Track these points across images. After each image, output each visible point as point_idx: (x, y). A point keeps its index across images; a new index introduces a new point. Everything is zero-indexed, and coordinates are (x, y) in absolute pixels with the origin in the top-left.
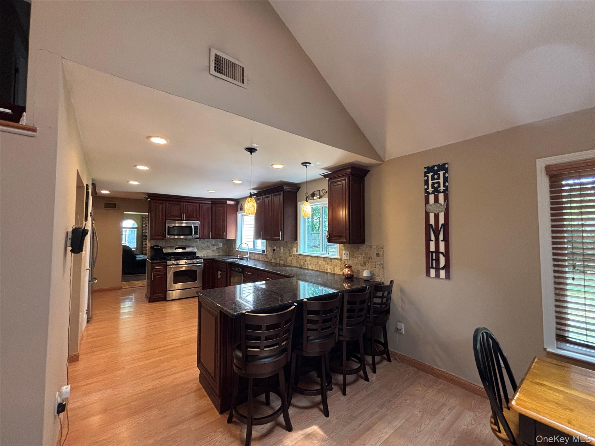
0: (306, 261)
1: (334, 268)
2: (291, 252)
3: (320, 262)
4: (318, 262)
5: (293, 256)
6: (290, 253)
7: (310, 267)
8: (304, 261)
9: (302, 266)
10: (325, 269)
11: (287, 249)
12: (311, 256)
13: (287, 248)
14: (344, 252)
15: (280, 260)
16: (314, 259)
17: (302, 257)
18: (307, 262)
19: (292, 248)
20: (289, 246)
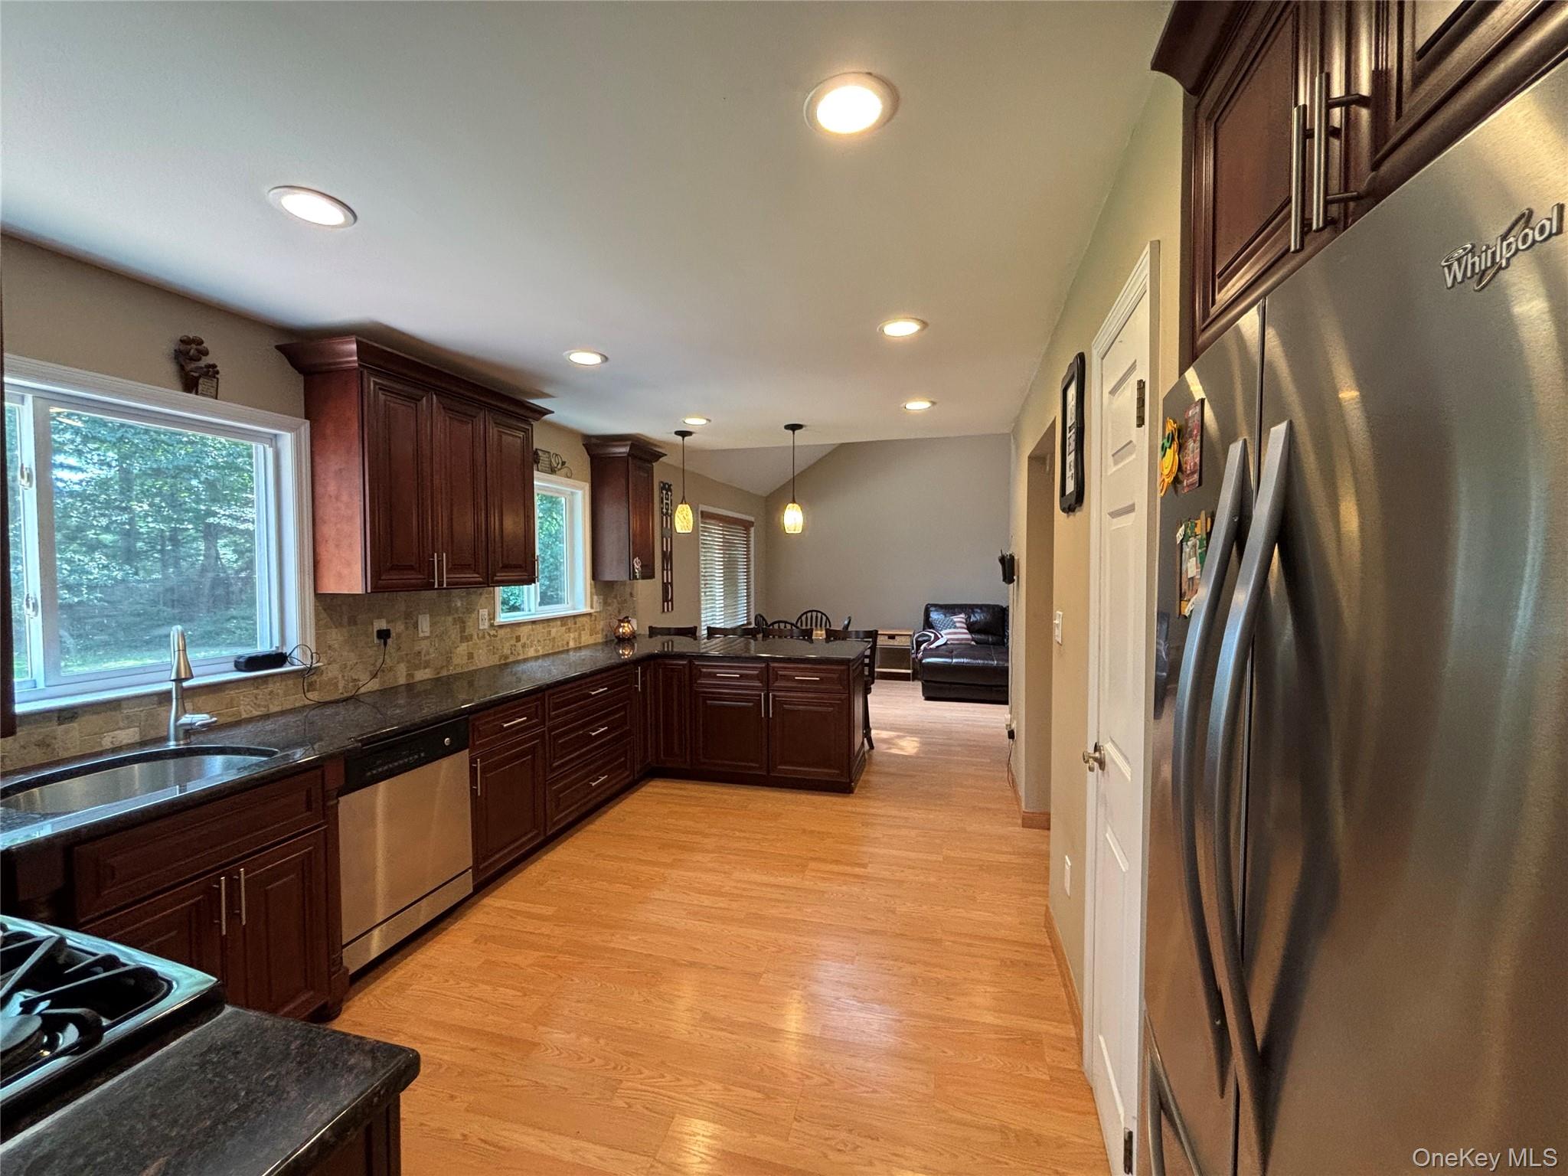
0: (518, 639)
1: (580, 635)
2: (470, 623)
3: (554, 631)
4: (549, 633)
5: (475, 637)
6: (463, 629)
7: (531, 653)
8: (513, 642)
9: (506, 657)
10: (565, 643)
11: (450, 619)
12: (534, 622)
13: (449, 613)
14: (595, 597)
15: (413, 667)
16: (539, 627)
17: (508, 630)
18: (523, 640)
19: (470, 609)
20: (459, 604)
